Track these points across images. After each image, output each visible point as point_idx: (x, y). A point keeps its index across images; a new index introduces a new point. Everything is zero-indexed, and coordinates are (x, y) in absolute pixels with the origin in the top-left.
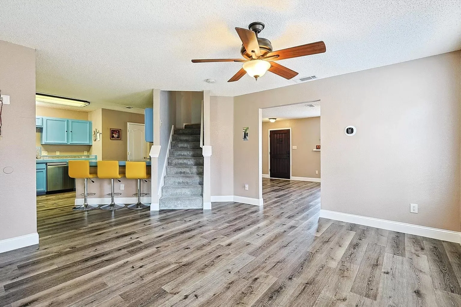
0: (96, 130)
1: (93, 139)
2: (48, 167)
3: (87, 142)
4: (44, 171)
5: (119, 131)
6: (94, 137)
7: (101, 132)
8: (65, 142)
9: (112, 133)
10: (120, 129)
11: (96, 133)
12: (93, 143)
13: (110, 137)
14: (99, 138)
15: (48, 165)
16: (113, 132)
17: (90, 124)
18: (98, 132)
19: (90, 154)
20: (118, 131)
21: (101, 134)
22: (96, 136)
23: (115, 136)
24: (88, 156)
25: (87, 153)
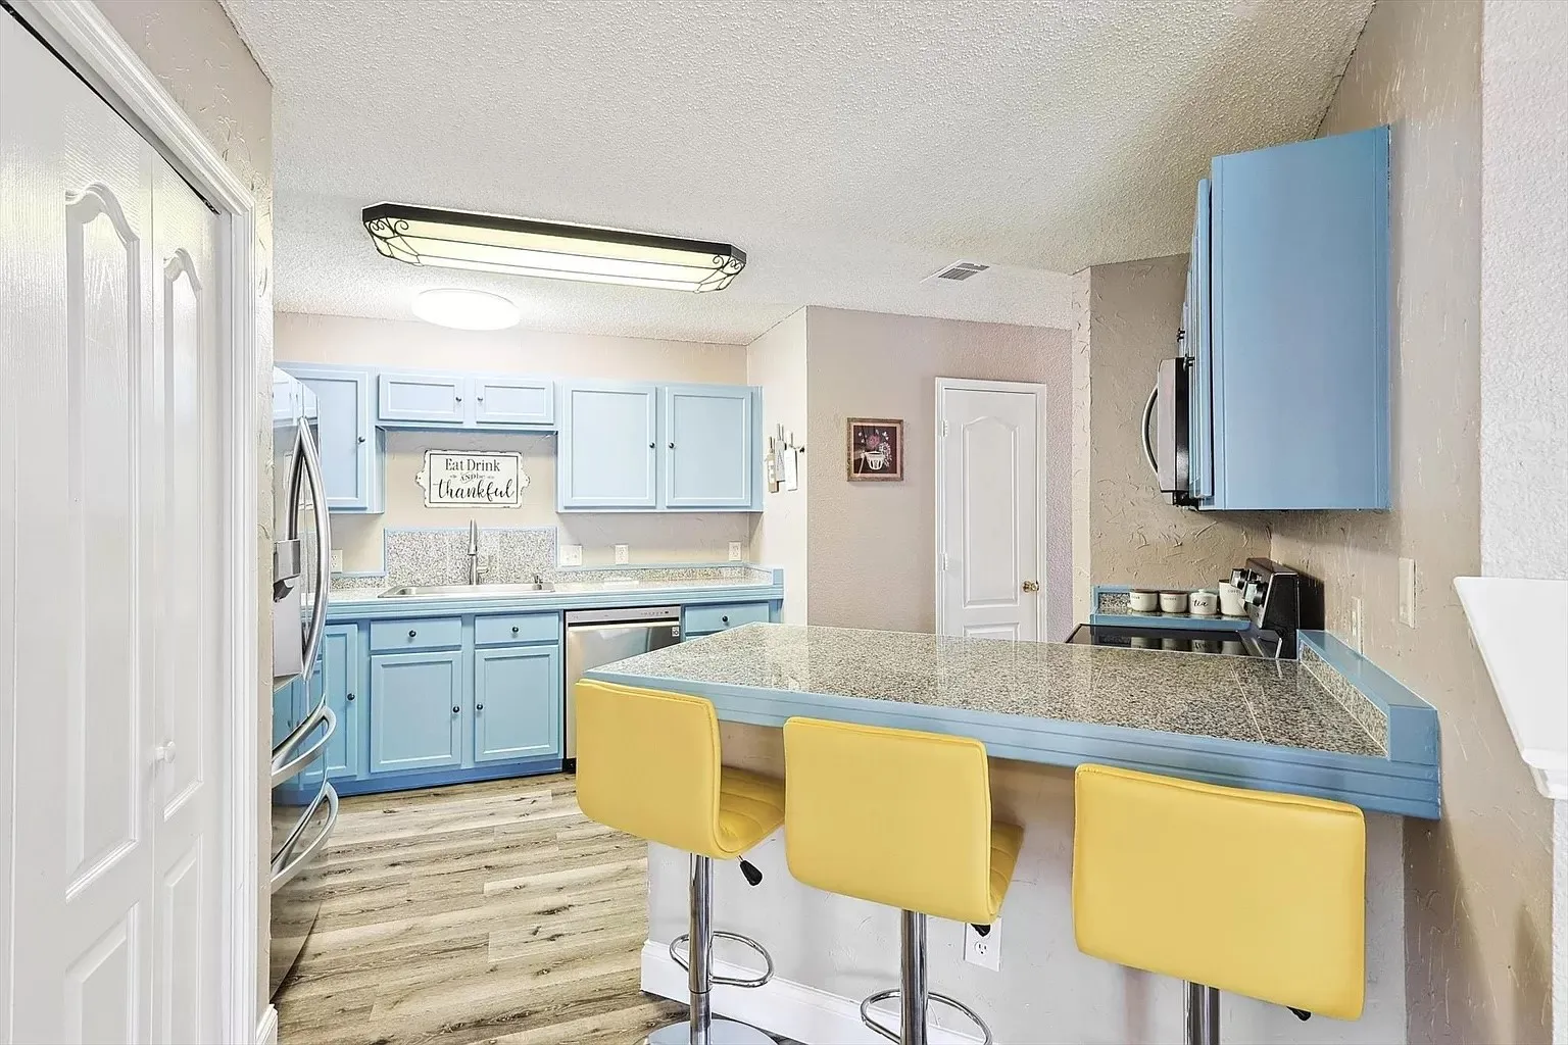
0: (781, 430)
1: (767, 481)
2: (570, 630)
3: (740, 499)
4: (554, 650)
5: (892, 432)
6: (772, 472)
7: (801, 441)
8: (646, 499)
9: (858, 445)
10: (900, 422)
11: (779, 446)
12: (768, 503)
13: (849, 469)
14: (795, 472)
15: (571, 625)
16: (863, 435)
17: (755, 399)
18: (789, 443)
19: (755, 559)
20: (890, 433)
21: (803, 450)
22: (778, 465)
23: (876, 460)
24: (746, 570)
25: (739, 552)
